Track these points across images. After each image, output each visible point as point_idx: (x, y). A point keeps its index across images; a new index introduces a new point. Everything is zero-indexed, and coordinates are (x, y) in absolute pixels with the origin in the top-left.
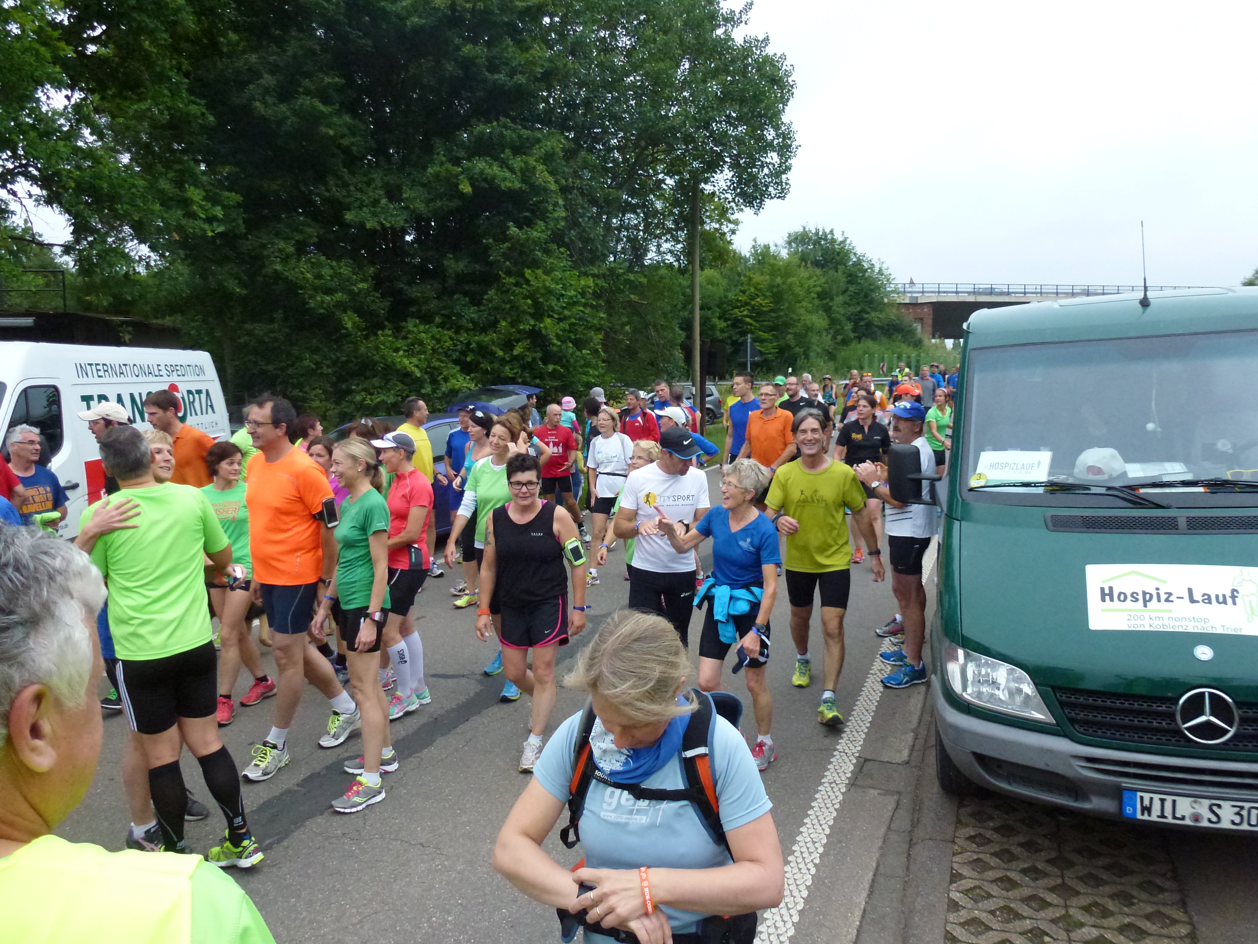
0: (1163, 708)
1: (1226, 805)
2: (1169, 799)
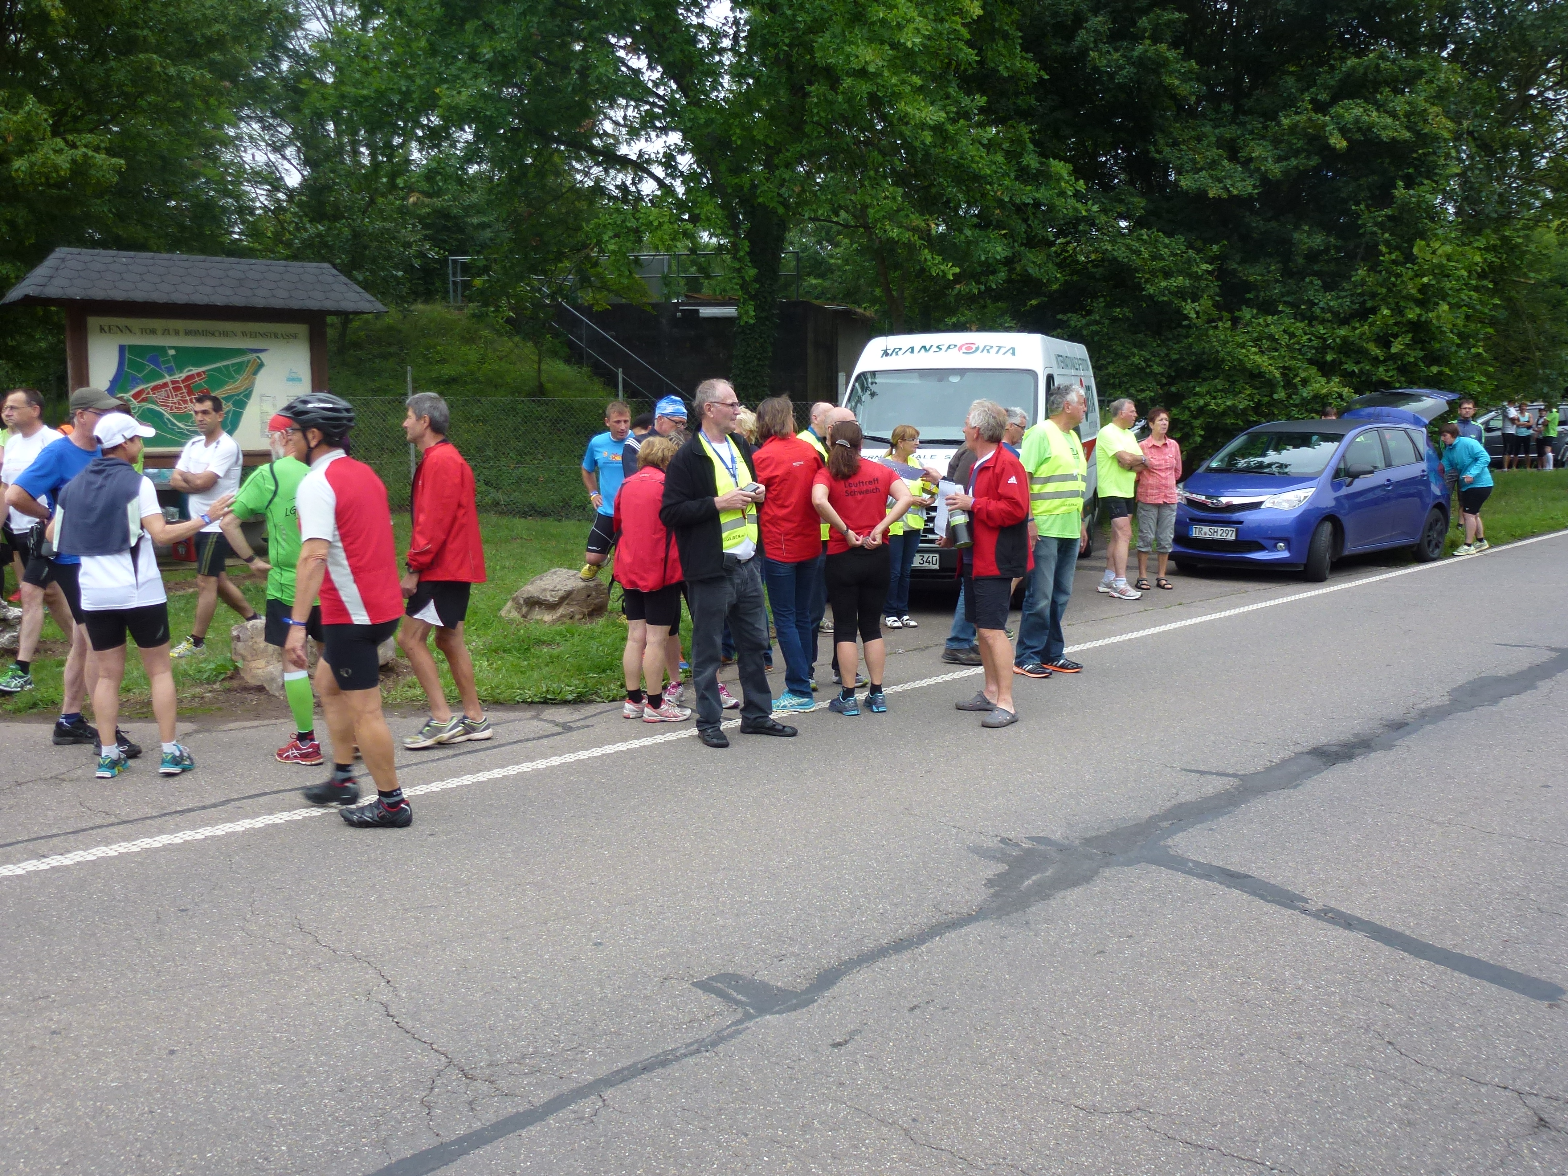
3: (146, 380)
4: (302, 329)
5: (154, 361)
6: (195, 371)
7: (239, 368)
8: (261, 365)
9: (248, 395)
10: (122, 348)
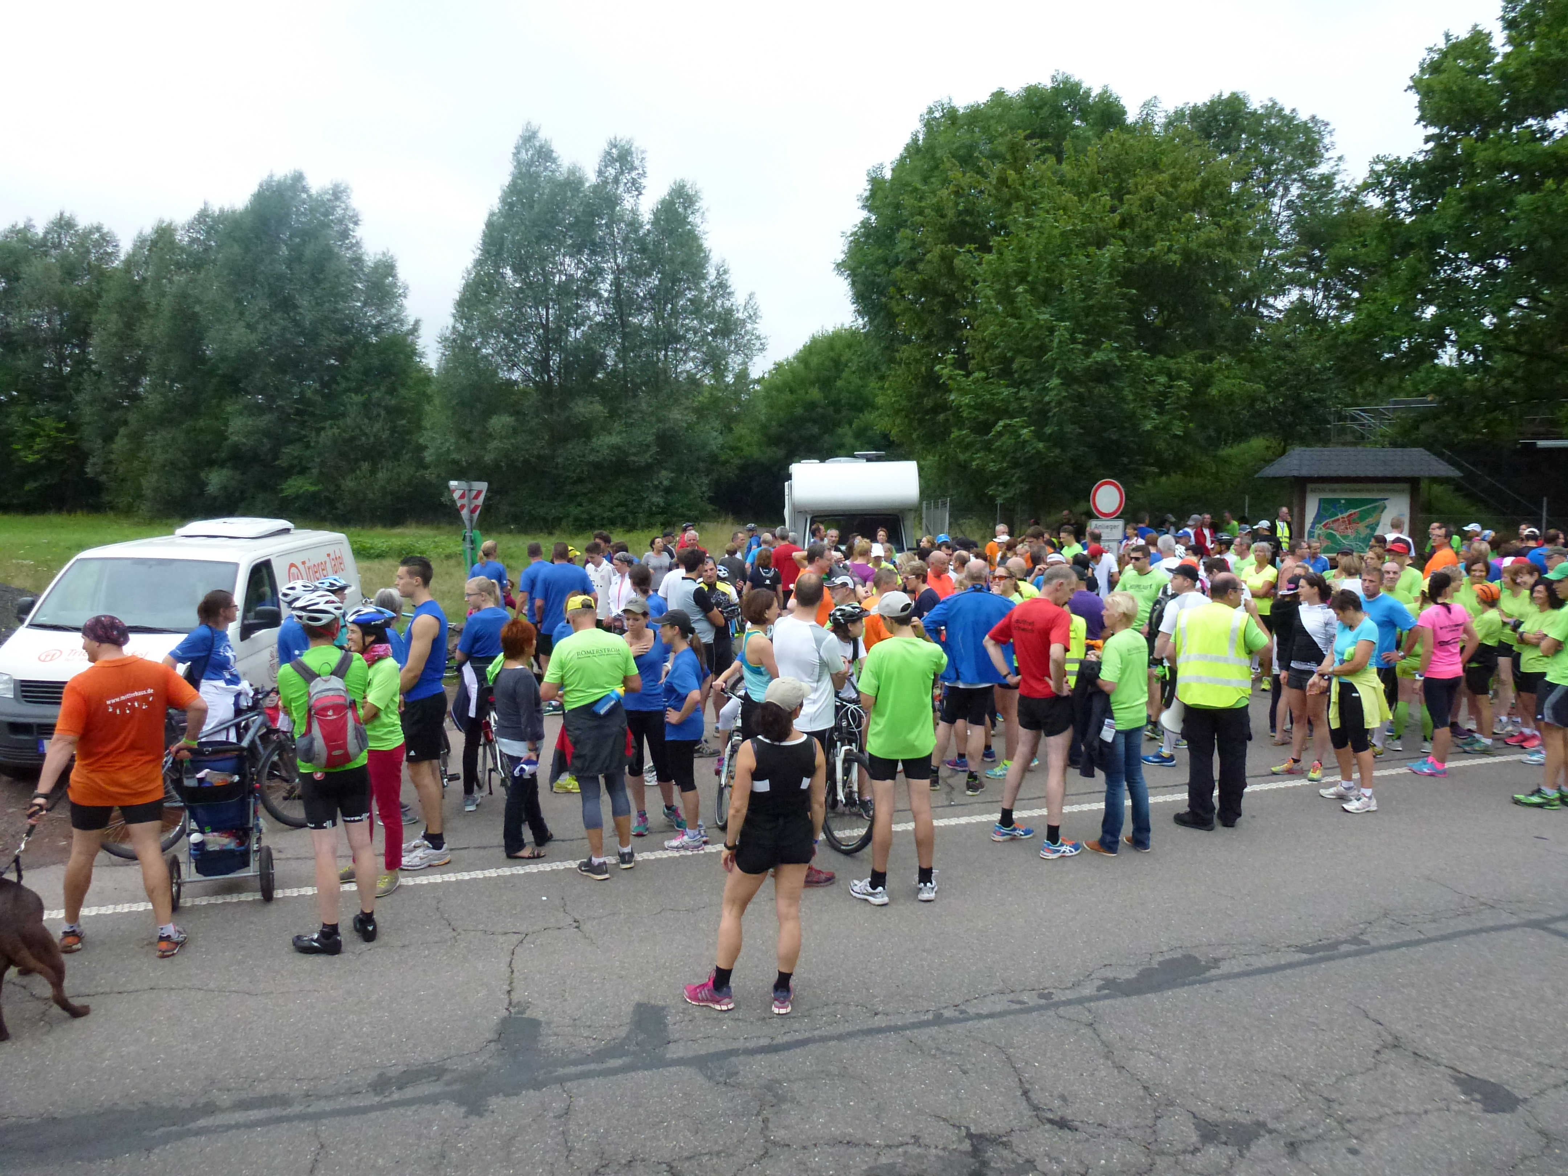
3: (1330, 517)
4: (1406, 486)
5: (1334, 507)
6: (1353, 511)
7: (1375, 508)
8: (1385, 507)
9: (1377, 525)
10: (1320, 500)
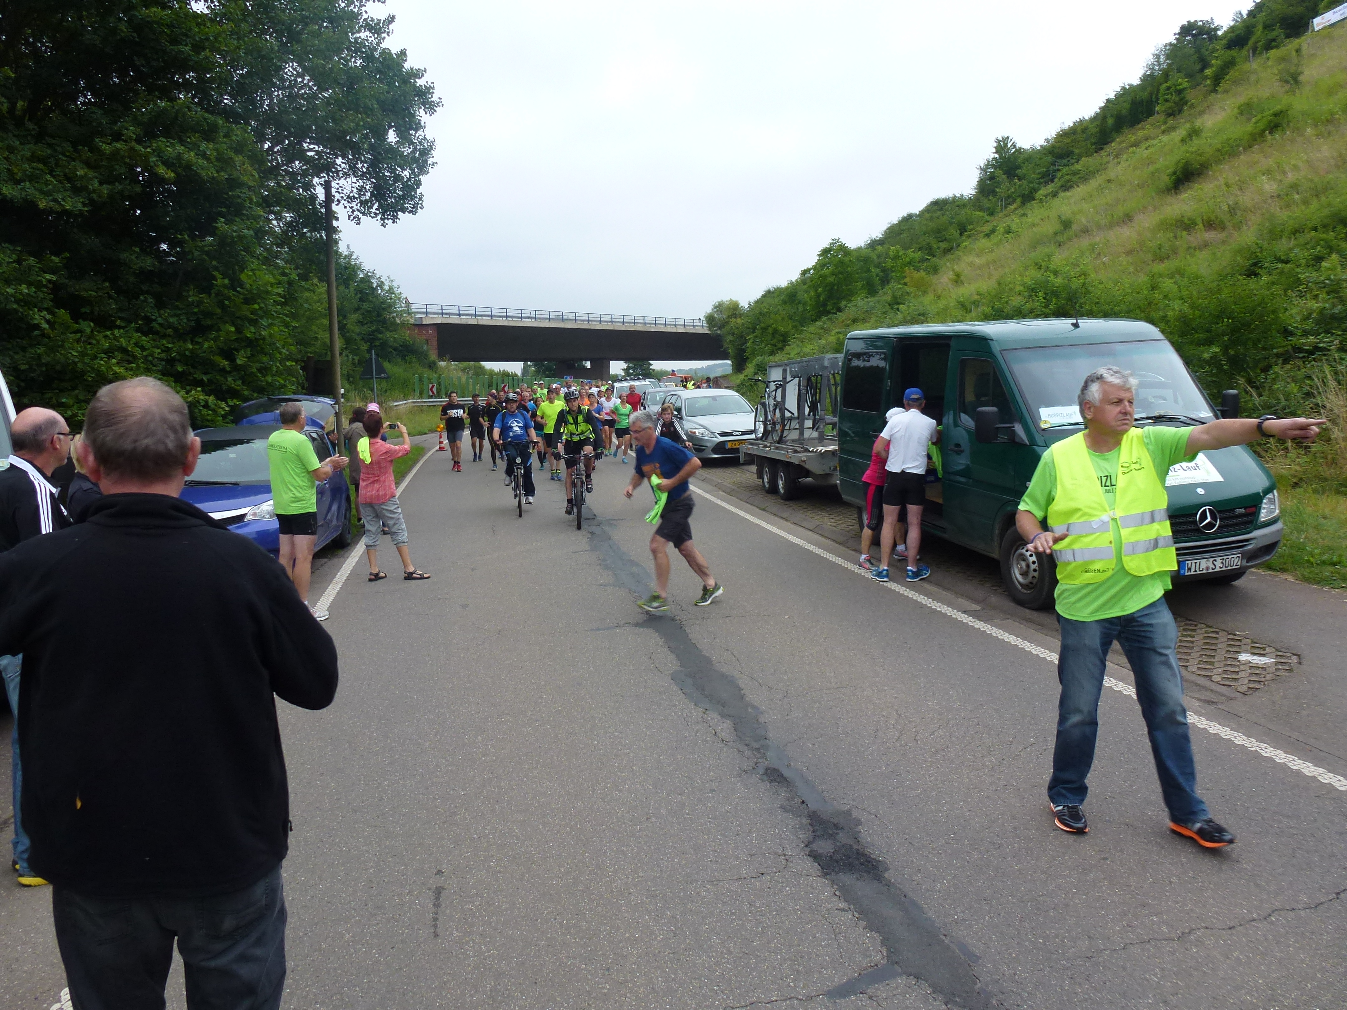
0: (1192, 519)
1: (1218, 559)
2: (1198, 561)
